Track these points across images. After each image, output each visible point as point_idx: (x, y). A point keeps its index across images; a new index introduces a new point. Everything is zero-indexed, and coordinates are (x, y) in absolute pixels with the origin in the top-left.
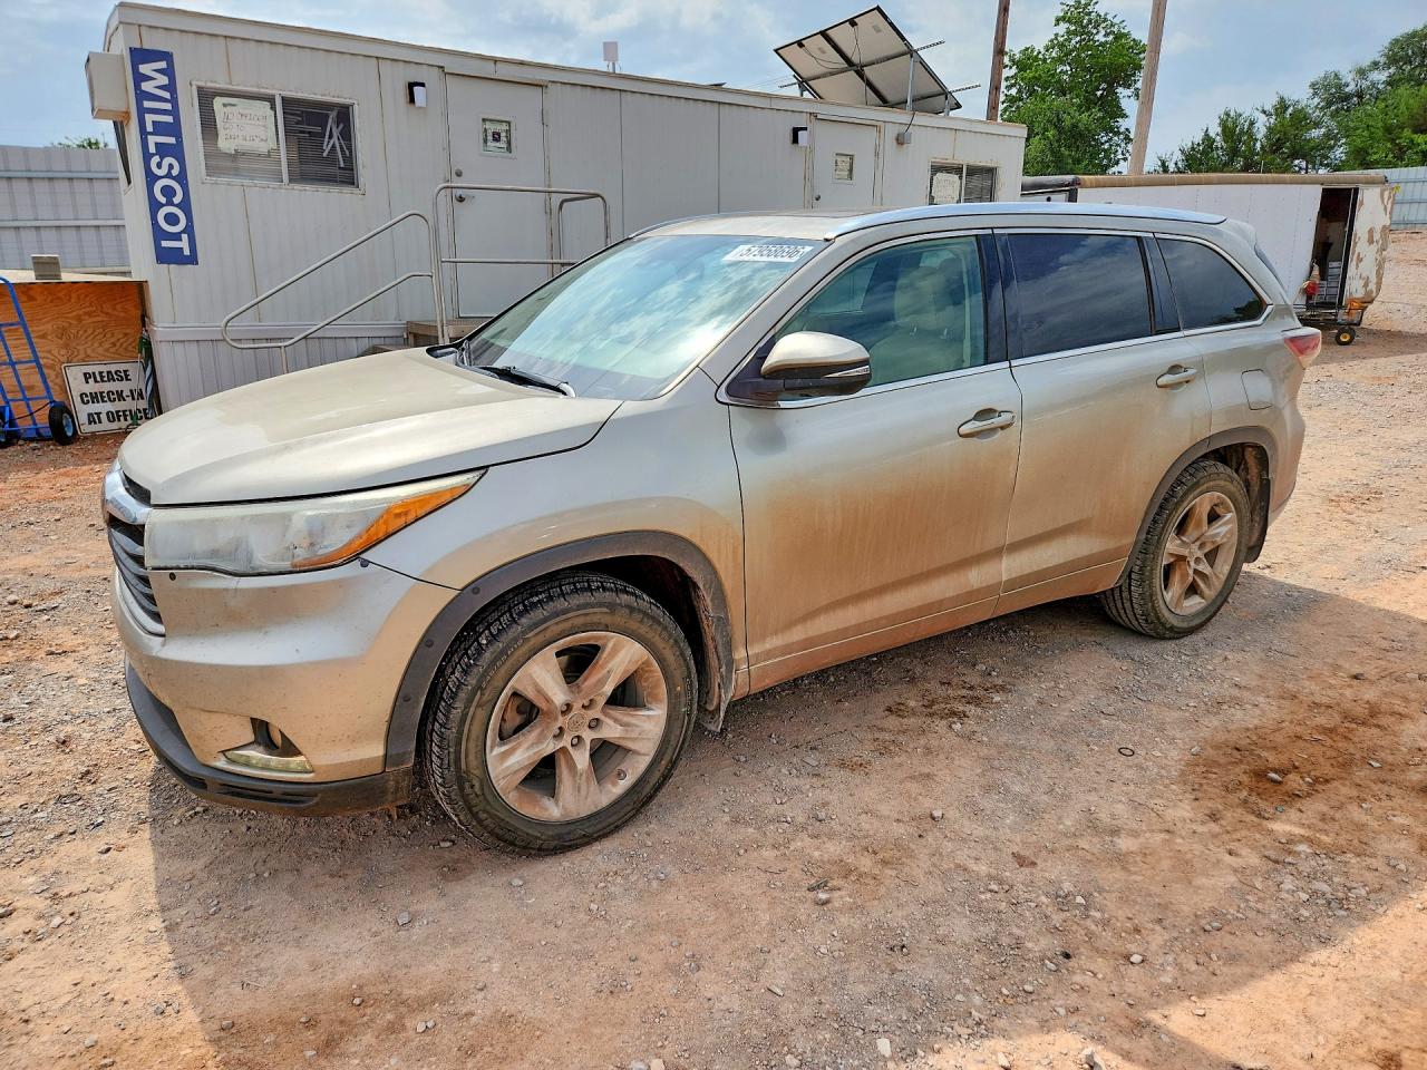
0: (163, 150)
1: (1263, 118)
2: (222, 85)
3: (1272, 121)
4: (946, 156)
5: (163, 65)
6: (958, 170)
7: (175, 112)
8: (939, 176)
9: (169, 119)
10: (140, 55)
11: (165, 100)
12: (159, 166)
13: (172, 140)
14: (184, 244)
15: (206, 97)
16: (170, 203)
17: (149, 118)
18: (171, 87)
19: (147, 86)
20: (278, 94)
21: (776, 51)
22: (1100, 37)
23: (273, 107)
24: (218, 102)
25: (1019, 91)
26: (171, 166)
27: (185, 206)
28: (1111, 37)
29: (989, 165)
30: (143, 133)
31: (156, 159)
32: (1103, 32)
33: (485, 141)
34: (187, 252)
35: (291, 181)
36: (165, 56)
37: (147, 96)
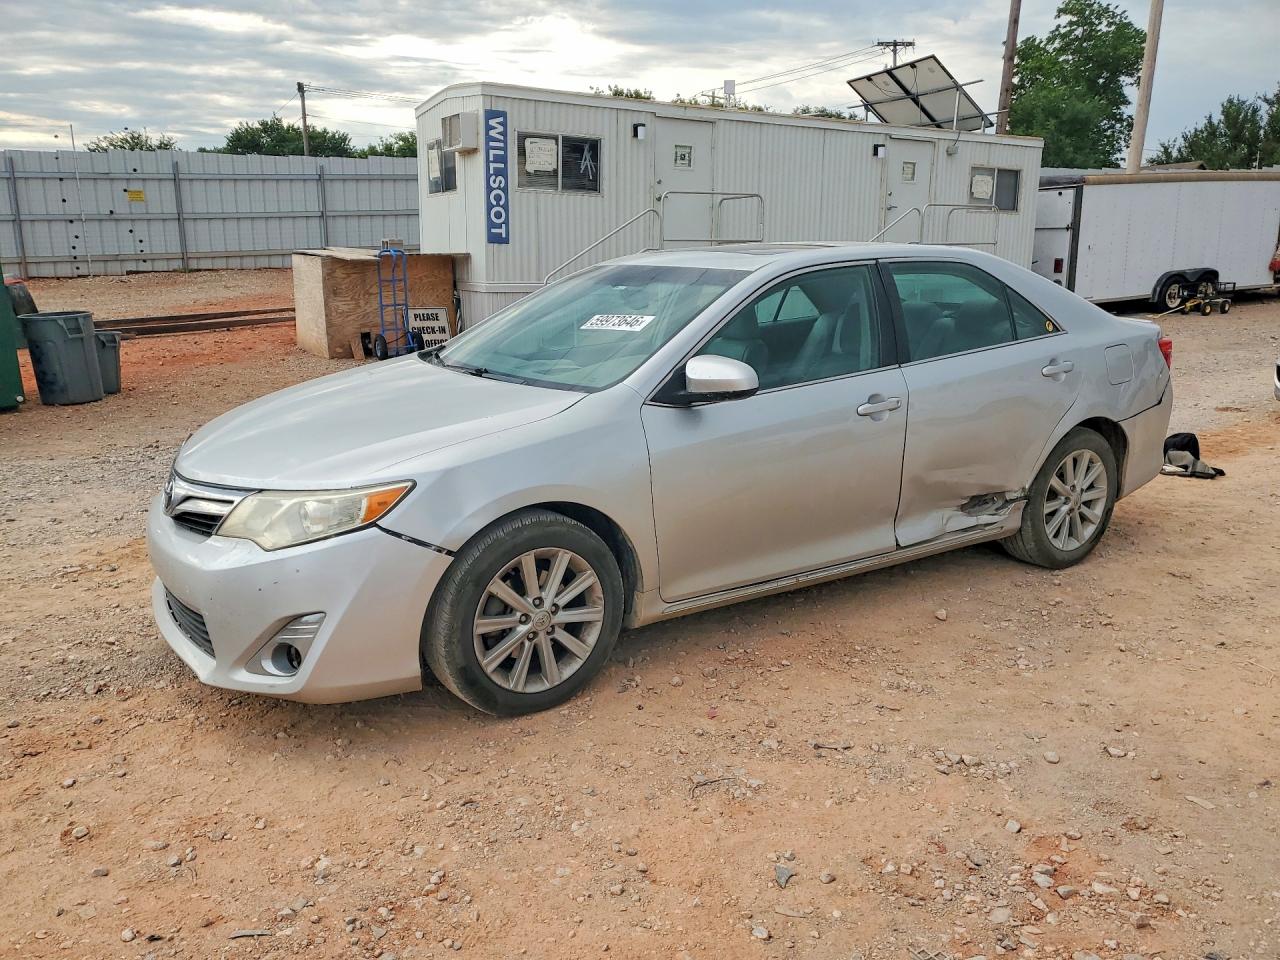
0: (498, 172)
1: (1265, 107)
2: (531, 130)
3: (1274, 109)
4: (982, 160)
5: (501, 119)
6: (990, 171)
7: (505, 149)
8: (978, 178)
9: (502, 153)
10: (490, 114)
11: (499, 141)
12: (494, 181)
13: (502, 166)
14: (503, 231)
15: (522, 137)
16: (498, 205)
17: (492, 152)
18: (504, 134)
21: (849, 83)
22: (1103, 28)
23: (557, 144)
24: (528, 142)
25: (1021, 80)
26: (500, 182)
27: (506, 207)
28: (1113, 27)
29: (1015, 168)
30: (488, 162)
31: (493, 178)
32: (1105, 23)
33: (676, 160)
34: (504, 236)
35: (563, 188)
36: (503, 114)
37: (491, 139)
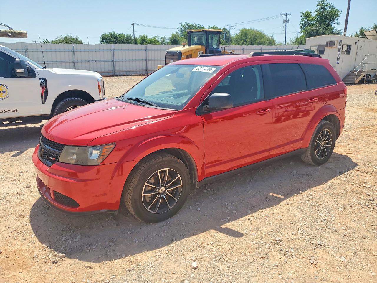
2: (344, 44)
19: (340, 44)
20: (347, 44)
27: (339, 57)
35: (346, 54)
36: (341, 41)
37: (340, 45)
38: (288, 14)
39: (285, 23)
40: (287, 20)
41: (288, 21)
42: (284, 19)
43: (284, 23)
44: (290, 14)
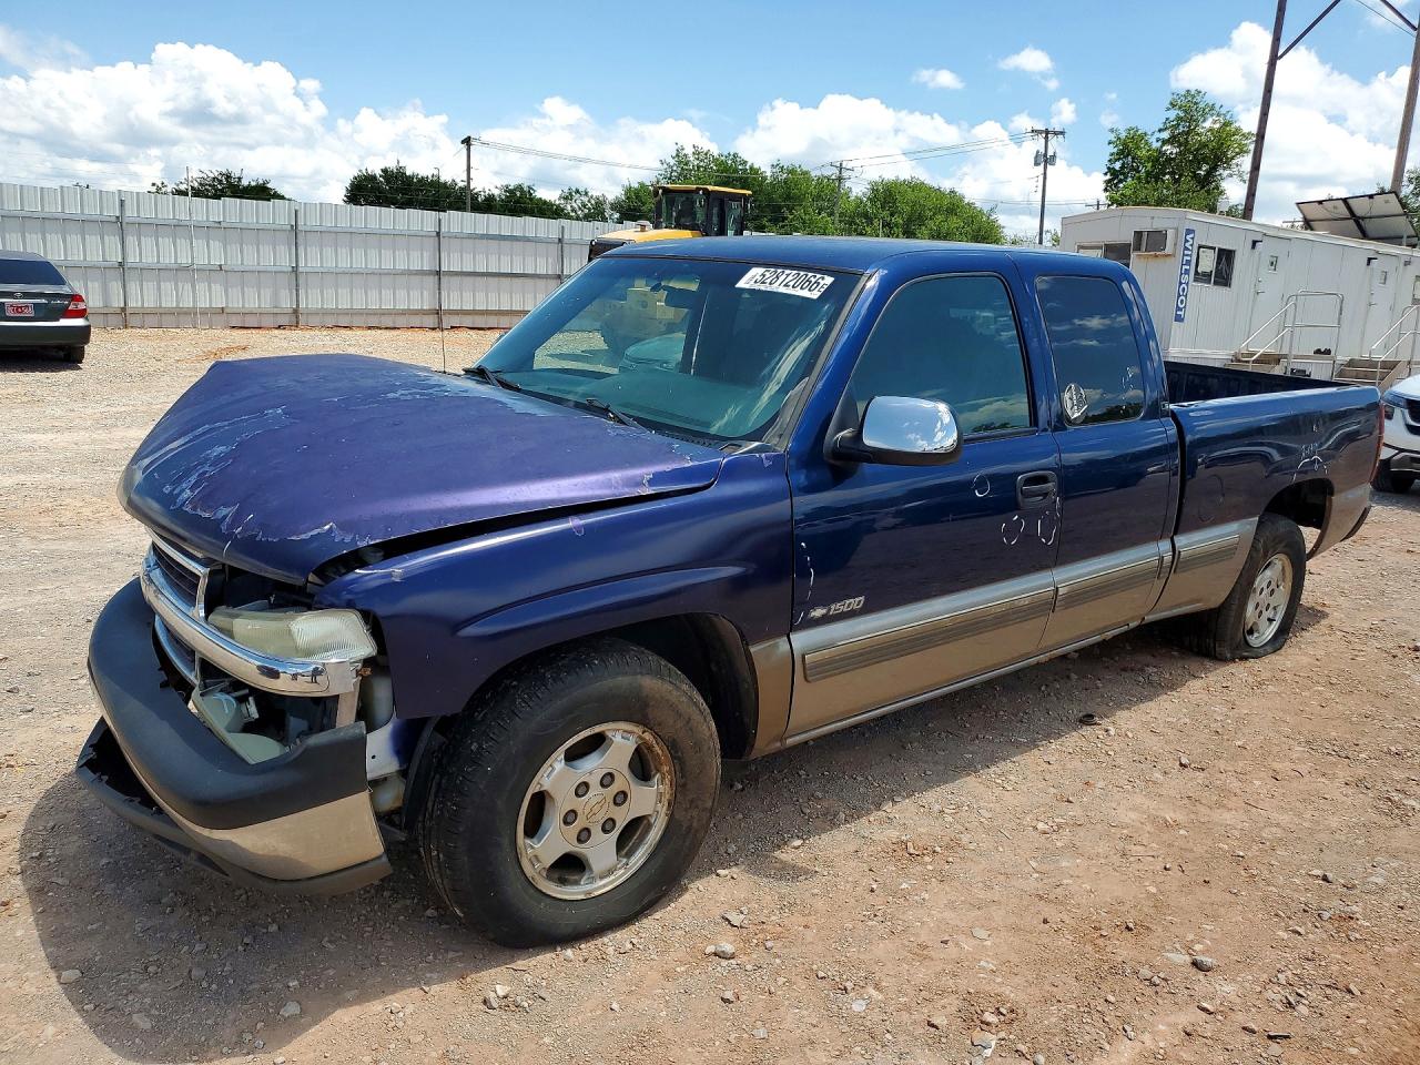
2: (1204, 244)
7: (1191, 255)
8: (1418, 283)
9: (1190, 259)
10: (1188, 231)
11: (1189, 250)
12: (1184, 278)
13: (1188, 268)
14: (1182, 313)
15: (1200, 247)
16: (1184, 294)
18: (1192, 245)
19: (1187, 245)
20: (1217, 246)
21: (1298, 204)
23: (1215, 253)
24: (1201, 251)
26: (1187, 279)
27: (1186, 296)
30: (1182, 264)
31: (1184, 275)
33: (1269, 266)
34: (1182, 316)
35: (1213, 283)
36: (1193, 231)
37: (1186, 249)
38: (1056, 133)
39: (1042, 165)
40: (1050, 153)
41: (1054, 156)
42: (1038, 152)
43: (1036, 164)
44: (1062, 133)
